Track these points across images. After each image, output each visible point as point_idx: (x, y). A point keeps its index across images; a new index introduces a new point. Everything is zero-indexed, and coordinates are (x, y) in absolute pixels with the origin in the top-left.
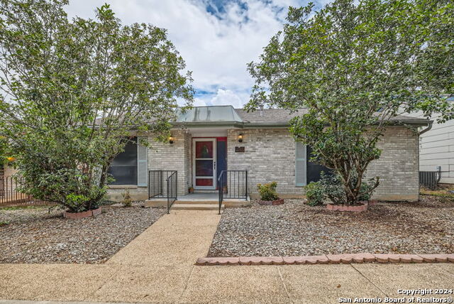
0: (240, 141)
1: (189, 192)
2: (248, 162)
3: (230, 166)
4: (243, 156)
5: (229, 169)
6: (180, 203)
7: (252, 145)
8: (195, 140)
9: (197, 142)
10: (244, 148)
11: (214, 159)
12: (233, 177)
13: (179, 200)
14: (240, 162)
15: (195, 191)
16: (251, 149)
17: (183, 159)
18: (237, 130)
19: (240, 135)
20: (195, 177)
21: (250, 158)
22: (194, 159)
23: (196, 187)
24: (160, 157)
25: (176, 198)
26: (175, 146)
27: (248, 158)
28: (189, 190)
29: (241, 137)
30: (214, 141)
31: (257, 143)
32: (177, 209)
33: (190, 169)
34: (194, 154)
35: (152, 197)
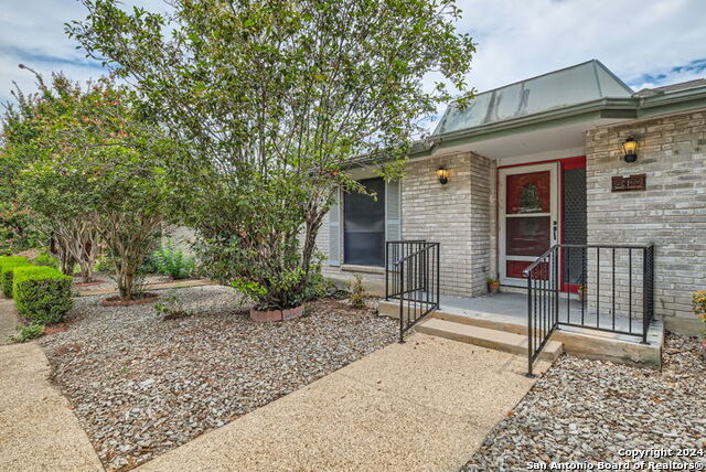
0: (631, 158)
1: (489, 290)
2: (658, 219)
3: (594, 232)
4: (639, 200)
5: (590, 240)
6: (444, 317)
7: (675, 166)
8: (504, 173)
9: (509, 178)
10: (644, 177)
11: (554, 214)
12: (606, 262)
13: (445, 309)
14: (628, 221)
15: (504, 289)
16: (673, 180)
17: (468, 217)
18: (618, 129)
19: (629, 140)
20: (504, 258)
21: (667, 207)
22: (503, 216)
23: (504, 280)
24: (421, 213)
25: (436, 306)
26: (452, 189)
27: (657, 207)
28: (489, 285)
29: (630, 146)
30: (554, 170)
31: (697, 157)
32: (430, 332)
33: (493, 238)
34: (503, 204)
35: (391, 297)
